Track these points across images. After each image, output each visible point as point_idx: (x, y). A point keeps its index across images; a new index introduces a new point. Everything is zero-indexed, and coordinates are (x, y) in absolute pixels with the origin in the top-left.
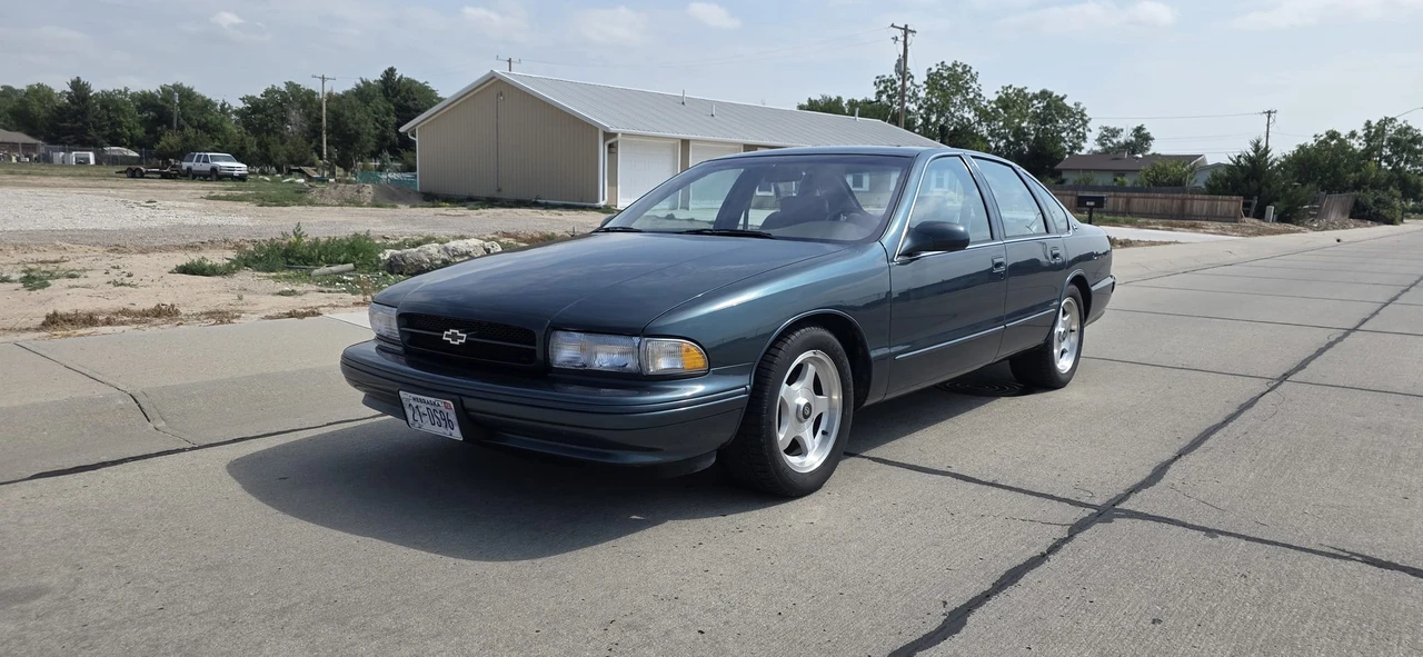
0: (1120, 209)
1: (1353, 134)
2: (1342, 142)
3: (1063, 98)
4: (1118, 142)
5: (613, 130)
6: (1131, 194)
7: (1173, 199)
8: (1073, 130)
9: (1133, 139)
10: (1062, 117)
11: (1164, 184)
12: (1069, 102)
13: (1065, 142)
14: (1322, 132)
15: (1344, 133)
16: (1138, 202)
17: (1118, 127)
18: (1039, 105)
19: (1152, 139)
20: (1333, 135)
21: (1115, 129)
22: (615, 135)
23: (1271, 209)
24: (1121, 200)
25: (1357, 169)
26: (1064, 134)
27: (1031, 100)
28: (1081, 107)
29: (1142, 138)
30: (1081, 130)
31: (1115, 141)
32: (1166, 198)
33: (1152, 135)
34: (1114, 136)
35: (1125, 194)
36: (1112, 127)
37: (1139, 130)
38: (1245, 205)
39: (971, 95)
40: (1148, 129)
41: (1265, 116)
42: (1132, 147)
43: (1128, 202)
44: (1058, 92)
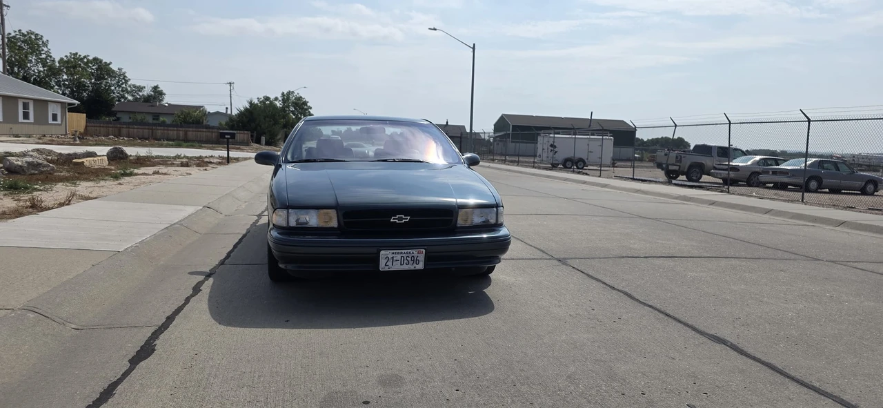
0: (181, 138)
1: (276, 99)
2: (271, 102)
3: (109, 64)
4: (143, 95)
6: (187, 129)
8: (119, 86)
9: (152, 93)
10: (111, 77)
12: (114, 67)
13: (114, 93)
14: (262, 97)
15: (272, 97)
17: (142, 85)
18: (93, 68)
19: (165, 94)
20: (267, 98)
21: (140, 86)
24: (181, 132)
25: (284, 118)
26: (113, 88)
27: (86, 64)
28: (123, 71)
29: (158, 93)
30: (124, 86)
31: (141, 94)
33: (164, 92)
34: (139, 91)
35: (184, 129)
36: (138, 84)
37: (155, 88)
38: (252, 136)
39: (44, 56)
40: (161, 88)
41: (228, 85)
42: (147, 99)
44: (105, 60)
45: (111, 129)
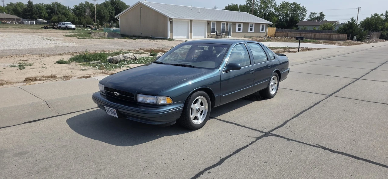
0: (312, 37)
1: (382, 15)
2: (379, 17)
3: (299, 5)
4: (315, 17)
5: (171, 18)
6: (316, 33)
7: (327, 34)
8: (302, 14)
9: (319, 16)
10: (299, 10)
11: (327, 30)
12: (301, 6)
13: (300, 17)
14: (373, 14)
15: (379, 14)
16: (317, 35)
17: (315, 12)
18: (293, 7)
19: (325, 16)
20: (376, 15)
21: (314, 13)
22: (172, 19)
23: (355, 37)
24: (313, 35)
25: (383, 25)
26: (299, 15)
27: (290, 5)
28: (305, 7)
29: (322, 15)
30: (304, 14)
31: (314, 16)
32: (325, 34)
33: (325, 15)
34: (314, 15)
35: (314, 33)
36: (313, 12)
37: (321, 13)
38: (348, 36)
39: (273, 4)
40: (324, 13)
41: (358, 9)
42: (318, 18)
43: (315, 35)
44: (298, 3)
45: (284, 34)
